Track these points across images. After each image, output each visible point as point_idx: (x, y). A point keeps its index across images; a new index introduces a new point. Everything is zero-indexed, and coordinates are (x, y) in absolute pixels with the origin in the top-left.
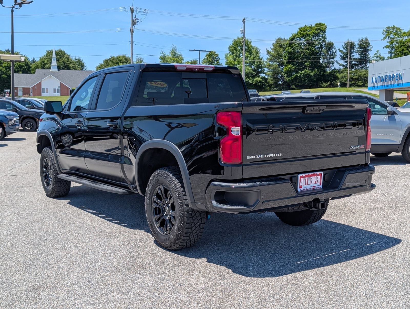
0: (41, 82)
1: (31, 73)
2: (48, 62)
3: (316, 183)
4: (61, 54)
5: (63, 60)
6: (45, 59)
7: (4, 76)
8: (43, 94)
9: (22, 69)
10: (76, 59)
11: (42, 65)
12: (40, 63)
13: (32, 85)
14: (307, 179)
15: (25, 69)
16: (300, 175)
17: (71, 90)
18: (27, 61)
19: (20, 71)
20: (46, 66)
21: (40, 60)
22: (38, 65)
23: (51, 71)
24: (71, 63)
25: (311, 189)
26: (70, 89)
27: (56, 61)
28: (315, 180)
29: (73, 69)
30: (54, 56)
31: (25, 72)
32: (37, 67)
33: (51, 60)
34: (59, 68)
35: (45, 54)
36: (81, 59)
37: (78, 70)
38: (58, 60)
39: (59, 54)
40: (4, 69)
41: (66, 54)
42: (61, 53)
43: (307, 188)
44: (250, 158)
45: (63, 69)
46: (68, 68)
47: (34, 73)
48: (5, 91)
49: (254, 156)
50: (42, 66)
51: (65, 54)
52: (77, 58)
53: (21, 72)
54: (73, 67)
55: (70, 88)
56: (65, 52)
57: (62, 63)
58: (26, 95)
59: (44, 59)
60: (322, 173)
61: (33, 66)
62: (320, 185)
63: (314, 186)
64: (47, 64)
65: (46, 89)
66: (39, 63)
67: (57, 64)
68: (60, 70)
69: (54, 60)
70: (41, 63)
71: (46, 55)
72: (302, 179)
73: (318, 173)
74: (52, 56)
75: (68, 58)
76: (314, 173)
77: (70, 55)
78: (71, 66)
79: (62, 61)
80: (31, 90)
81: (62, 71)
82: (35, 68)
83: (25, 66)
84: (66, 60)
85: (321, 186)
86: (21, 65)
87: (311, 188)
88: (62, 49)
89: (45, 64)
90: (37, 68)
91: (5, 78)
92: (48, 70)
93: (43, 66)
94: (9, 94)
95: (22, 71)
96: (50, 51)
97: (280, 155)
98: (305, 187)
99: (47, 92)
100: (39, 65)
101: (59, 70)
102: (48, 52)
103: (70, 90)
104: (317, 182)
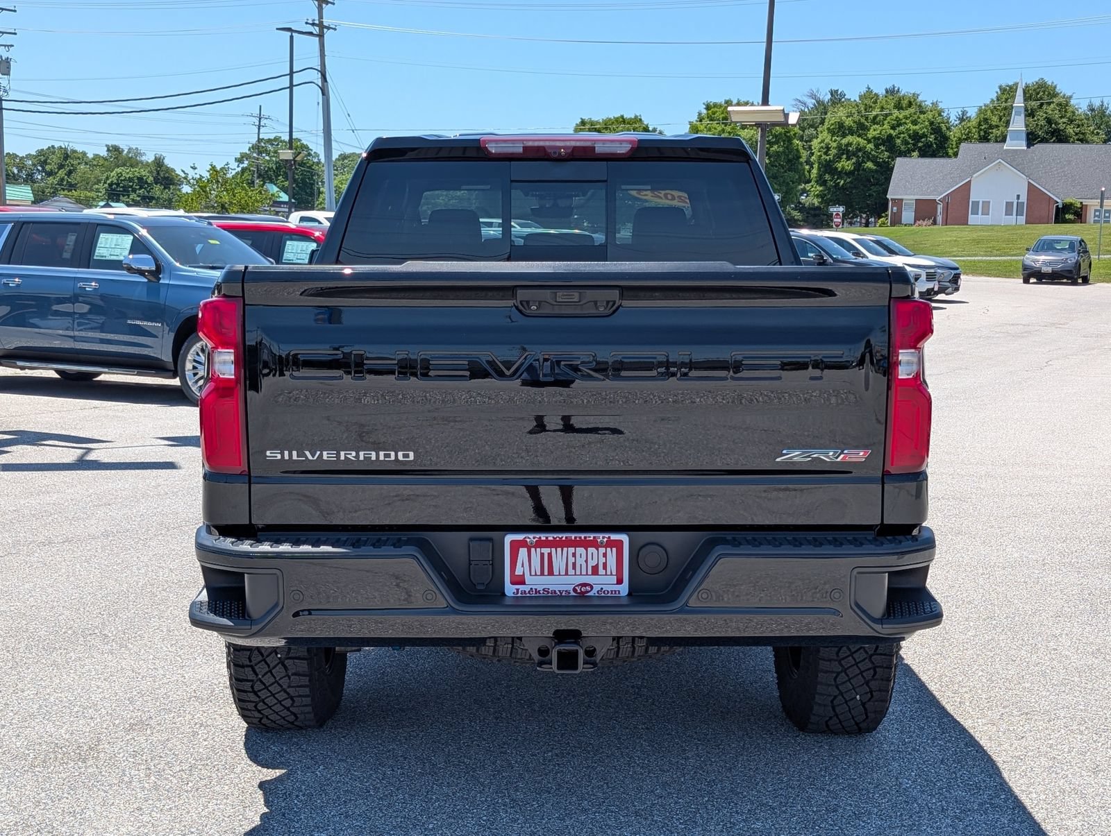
0: (970, 181)
1: (947, 155)
2: (1001, 120)
3: (595, 571)
4: (1041, 93)
5: (1046, 113)
6: (992, 112)
7: (870, 165)
8: (972, 219)
9: (920, 144)
10: (1092, 110)
11: (981, 130)
12: (976, 125)
13: (946, 191)
14: (550, 555)
15: (929, 145)
16: (509, 538)
17: (1061, 206)
18: (939, 119)
19: (914, 151)
20: (992, 133)
21: (978, 115)
22: (969, 132)
23: (1005, 148)
24: (1071, 121)
25: (573, 593)
26: (1058, 203)
27: (1023, 116)
28: (592, 563)
29: (1078, 140)
30: (1019, 102)
31: (927, 152)
32: (968, 139)
33: (1010, 115)
34: (1032, 139)
35: (994, 96)
36: (1107, 108)
37: (1093, 142)
38: (1030, 114)
39: (1038, 94)
40: (871, 146)
41: (1058, 94)
42: (1044, 92)
43: (552, 588)
44: (279, 456)
45: (1044, 141)
46: (1059, 137)
47: (956, 155)
48: (831, 210)
49: (295, 453)
50: (982, 133)
51: (1056, 95)
52: (1097, 103)
53: (915, 154)
54: (1077, 134)
55: (1059, 201)
56: (1055, 87)
57: (1043, 123)
58: (924, 220)
59: (989, 112)
60: (624, 538)
61: (954, 134)
62: (620, 581)
63: (585, 585)
64: (997, 126)
65: (983, 202)
66: (974, 123)
67: (1027, 126)
68: (1033, 145)
69: (1018, 114)
70: (980, 124)
71: (998, 100)
72: (523, 552)
73: (602, 537)
74: (1014, 102)
75: (1064, 106)
76: (583, 536)
77: (1071, 97)
78: (1070, 130)
79: (1045, 115)
80: (940, 208)
81: (1039, 147)
82: (960, 141)
83: (931, 134)
84: (1057, 112)
85: (624, 589)
86: (918, 133)
87: (570, 588)
88: (1046, 79)
89: (991, 127)
90: (966, 139)
91: (871, 170)
92: (998, 145)
93: (985, 132)
94: (840, 220)
95: (920, 149)
96: (1011, 87)
97: (406, 456)
98: (536, 582)
99: (986, 212)
100: (974, 130)
101: (1029, 145)
102: (1005, 90)
103: (1057, 206)
104: (601, 571)
